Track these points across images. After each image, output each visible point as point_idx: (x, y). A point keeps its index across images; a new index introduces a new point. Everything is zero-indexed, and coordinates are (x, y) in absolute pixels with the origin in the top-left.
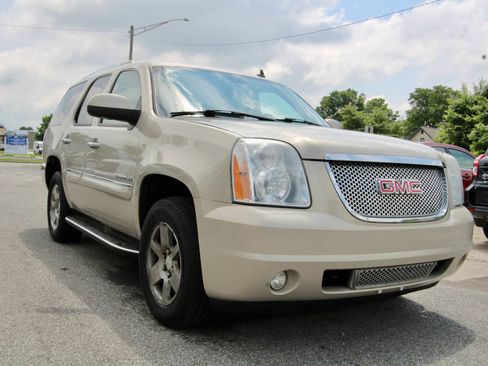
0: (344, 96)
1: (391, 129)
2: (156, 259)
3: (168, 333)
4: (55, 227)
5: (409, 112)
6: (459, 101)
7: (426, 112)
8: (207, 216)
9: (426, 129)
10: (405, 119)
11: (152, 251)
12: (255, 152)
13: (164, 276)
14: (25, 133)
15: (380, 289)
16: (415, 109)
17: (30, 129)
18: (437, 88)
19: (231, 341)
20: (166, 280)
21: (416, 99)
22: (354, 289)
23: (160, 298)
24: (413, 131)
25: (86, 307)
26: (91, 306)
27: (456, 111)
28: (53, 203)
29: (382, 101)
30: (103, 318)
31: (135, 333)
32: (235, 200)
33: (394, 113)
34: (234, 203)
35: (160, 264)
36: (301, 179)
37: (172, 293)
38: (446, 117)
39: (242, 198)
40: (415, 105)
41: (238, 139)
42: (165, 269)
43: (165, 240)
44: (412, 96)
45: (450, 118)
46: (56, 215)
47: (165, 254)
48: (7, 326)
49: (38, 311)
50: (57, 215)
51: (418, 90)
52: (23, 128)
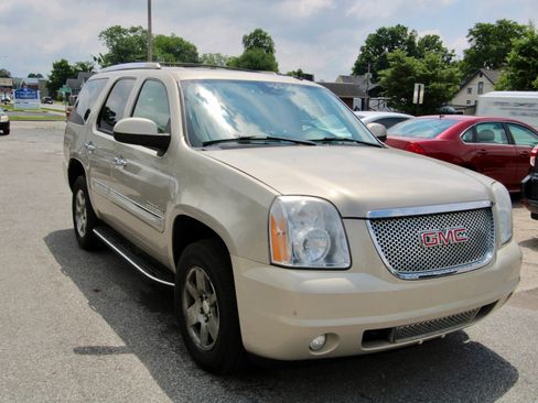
0: (392, 32)
1: (445, 76)
2: (192, 302)
3: (207, 379)
4: (82, 234)
5: (467, 52)
6: (524, 40)
7: (487, 50)
8: (245, 275)
9: (487, 70)
10: (462, 59)
11: (188, 292)
12: (293, 210)
13: (202, 319)
14: (34, 81)
15: (420, 339)
16: (474, 47)
17: (40, 76)
18: (501, 22)
19: (270, 389)
20: (203, 324)
21: (476, 36)
22: (394, 342)
23: (198, 341)
24: (471, 72)
25: (123, 344)
26: (128, 343)
27: (520, 53)
28: (79, 209)
29: (436, 38)
30: (141, 359)
31: (174, 380)
32: (273, 262)
33: (450, 52)
34: (272, 264)
35: (197, 305)
36: (341, 237)
37: (210, 340)
38: (508, 59)
39: (280, 260)
40: (474, 43)
41: (276, 197)
42: (202, 312)
43: (201, 284)
44: (471, 32)
45: (512, 61)
46: (82, 222)
47: (201, 297)
48: (47, 374)
49: (76, 351)
50: (84, 222)
51: (480, 26)
52: (31, 76)
